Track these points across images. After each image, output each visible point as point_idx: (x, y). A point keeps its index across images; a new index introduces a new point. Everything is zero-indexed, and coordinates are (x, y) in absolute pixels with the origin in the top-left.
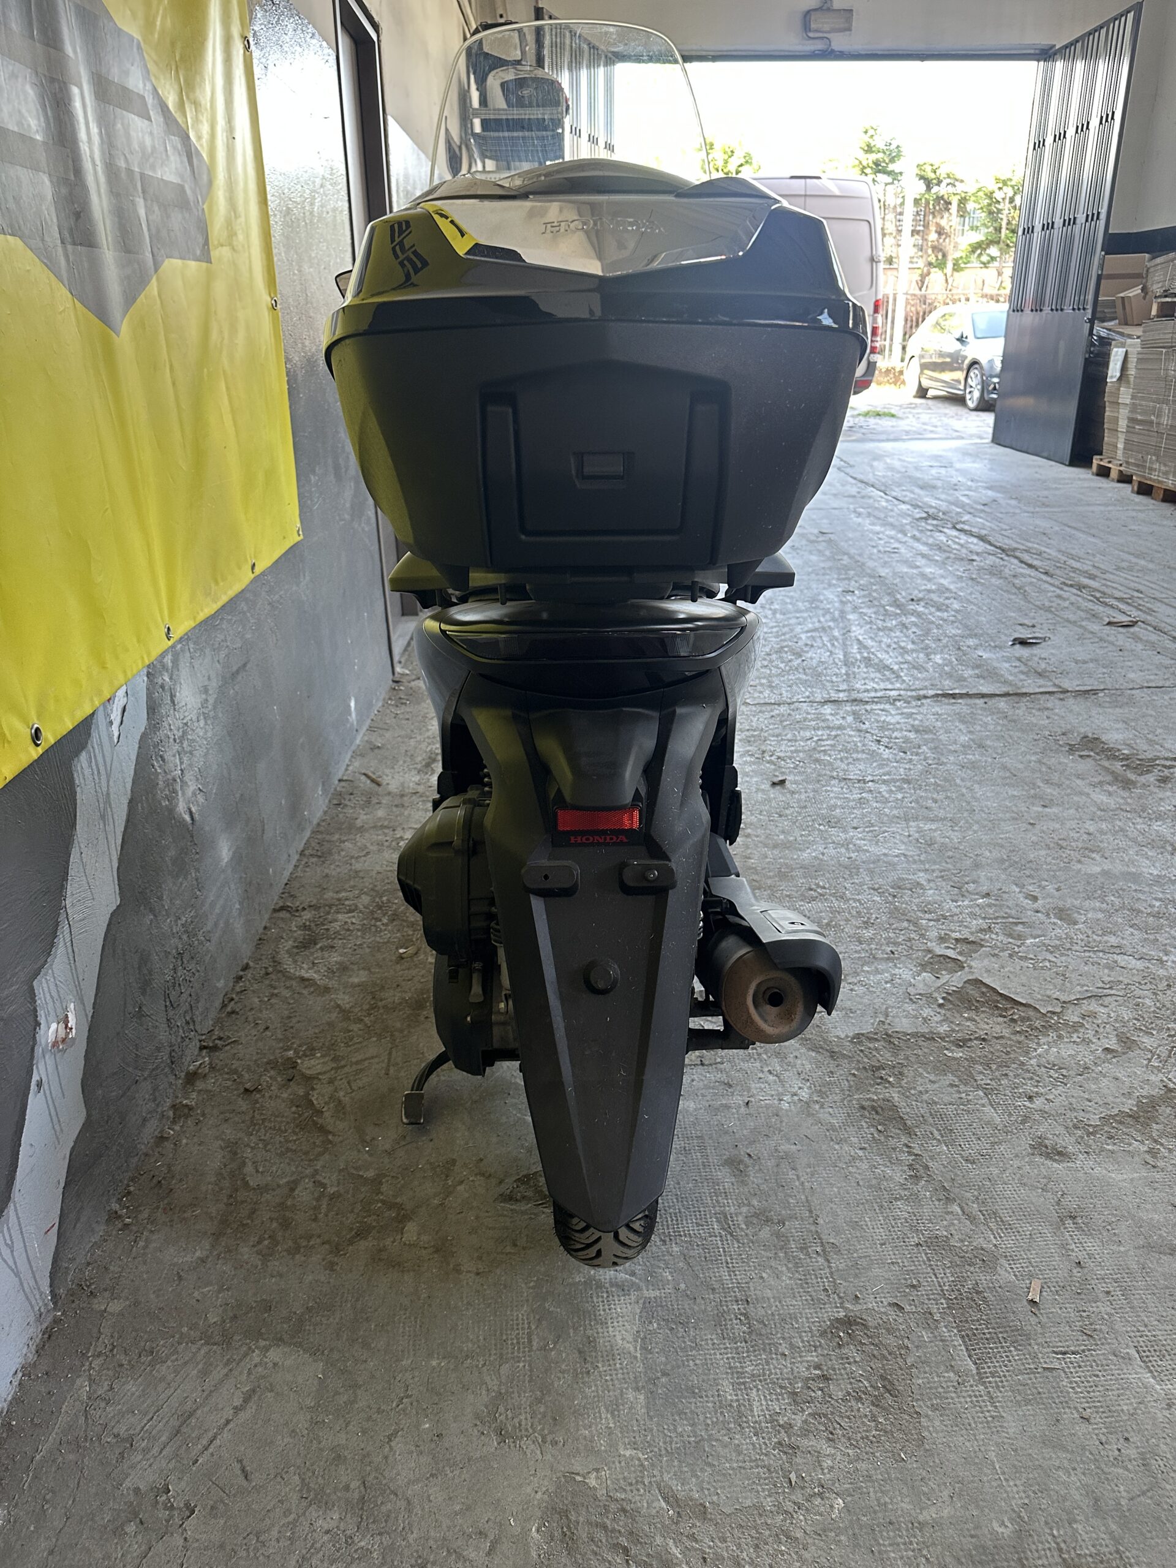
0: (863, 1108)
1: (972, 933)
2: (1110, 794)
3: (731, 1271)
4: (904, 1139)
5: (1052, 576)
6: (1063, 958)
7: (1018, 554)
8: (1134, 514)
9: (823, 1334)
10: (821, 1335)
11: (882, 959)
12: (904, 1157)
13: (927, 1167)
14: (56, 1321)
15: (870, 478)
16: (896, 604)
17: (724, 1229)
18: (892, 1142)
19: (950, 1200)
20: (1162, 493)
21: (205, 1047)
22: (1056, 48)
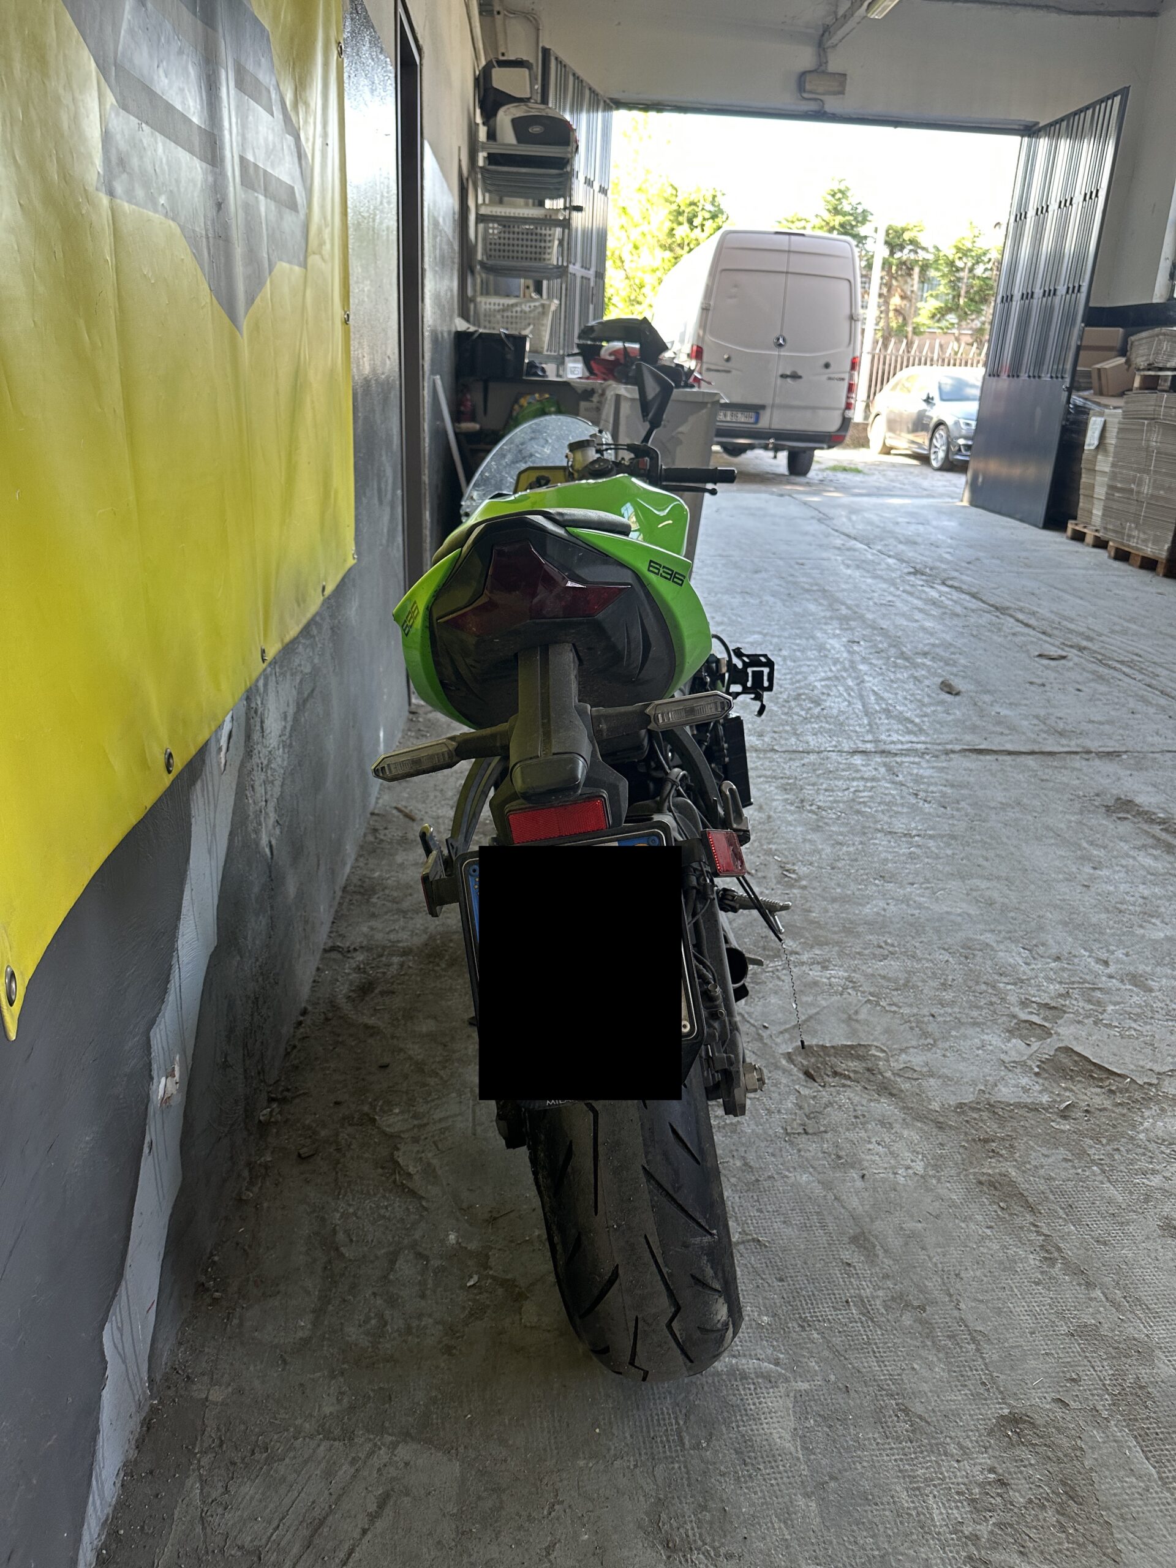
0: (981, 1183)
1: (1052, 998)
2: (1156, 858)
3: (880, 1362)
4: (1029, 1218)
5: (1050, 636)
6: (1148, 1027)
7: (1011, 612)
8: (1115, 579)
9: (991, 1433)
10: (989, 1435)
11: (967, 1023)
12: (1033, 1236)
13: (1059, 1250)
14: (154, 1410)
15: (853, 532)
16: (903, 655)
17: (864, 1315)
18: (1018, 1221)
19: (1089, 1285)
20: (1139, 560)
21: (273, 1100)
22: (1040, 125)
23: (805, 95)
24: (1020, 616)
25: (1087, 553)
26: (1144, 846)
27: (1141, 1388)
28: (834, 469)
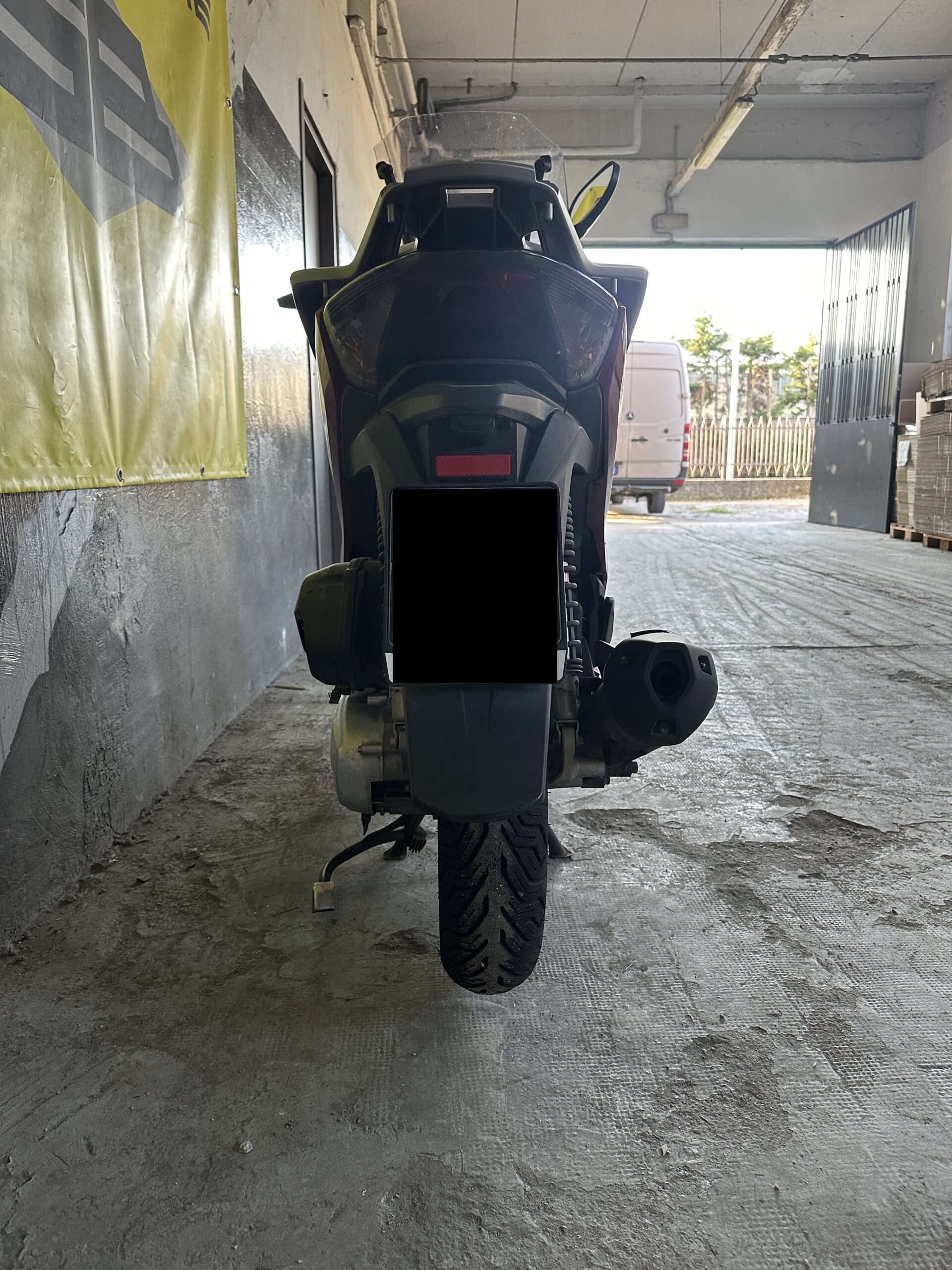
0: (721, 891)
1: (814, 783)
2: (927, 703)
3: (595, 1002)
4: (760, 913)
7: (833, 575)
8: (927, 557)
9: (686, 1049)
11: (734, 797)
12: (760, 924)
13: (783, 932)
18: (749, 915)
19: (806, 954)
20: (947, 545)
21: (118, 844)
22: (840, 240)
23: (658, 231)
24: (842, 578)
25: (907, 545)
26: (920, 697)
27: (839, 1021)
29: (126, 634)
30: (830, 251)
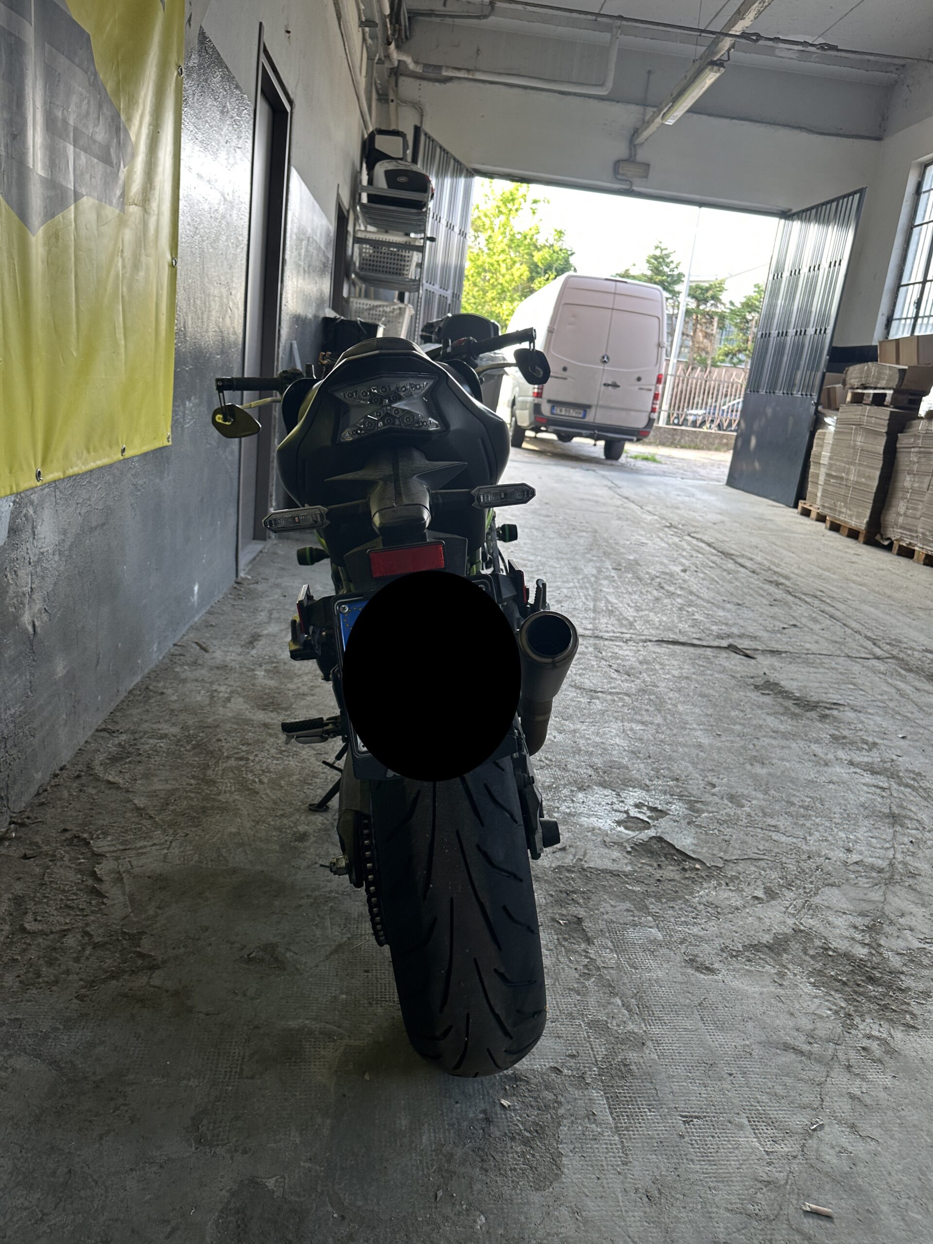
0: (554, 920)
1: (660, 804)
2: (781, 722)
4: (583, 946)
5: (757, 574)
6: (730, 830)
7: (733, 556)
8: (827, 543)
10: (490, 1087)
12: (581, 958)
13: (598, 969)
15: (632, 497)
18: (573, 947)
19: (613, 994)
20: (846, 531)
21: (14, 823)
22: (794, 211)
23: (619, 177)
24: (740, 560)
25: (810, 525)
26: (776, 713)
27: (625, 1065)
28: (636, 458)
29: (34, 626)
30: (783, 221)
